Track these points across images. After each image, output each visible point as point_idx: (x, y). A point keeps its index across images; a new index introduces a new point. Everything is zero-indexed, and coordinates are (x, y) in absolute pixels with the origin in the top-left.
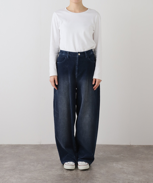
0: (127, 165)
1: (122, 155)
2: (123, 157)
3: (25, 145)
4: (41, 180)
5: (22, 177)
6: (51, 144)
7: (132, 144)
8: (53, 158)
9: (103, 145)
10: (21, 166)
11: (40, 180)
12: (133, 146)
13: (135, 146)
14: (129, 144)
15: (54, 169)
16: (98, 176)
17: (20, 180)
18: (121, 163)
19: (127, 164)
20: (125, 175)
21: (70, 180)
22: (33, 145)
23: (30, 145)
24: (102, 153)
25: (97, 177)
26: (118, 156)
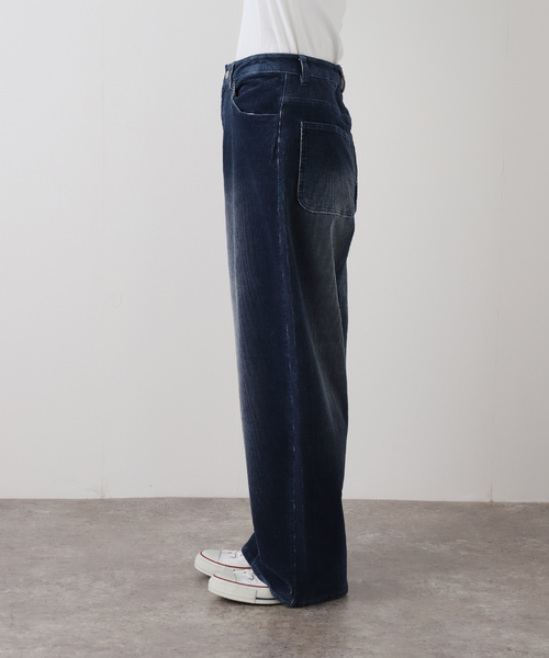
0: (488, 585)
1: (459, 541)
2: (465, 553)
3: (34, 502)
4: (108, 649)
5: (20, 636)
6: (148, 499)
7: (498, 498)
8: (162, 557)
9: (375, 501)
10: (18, 591)
11: (102, 649)
12: (502, 505)
13: (513, 505)
14: (487, 500)
15: (165, 604)
16: (366, 633)
17: (11, 651)
18: (460, 576)
19: (490, 582)
20: (489, 629)
21: (240, 650)
22: (71, 500)
23: (56, 501)
24: (372, 536)
25: (364, 637)
26: (444, 548)
